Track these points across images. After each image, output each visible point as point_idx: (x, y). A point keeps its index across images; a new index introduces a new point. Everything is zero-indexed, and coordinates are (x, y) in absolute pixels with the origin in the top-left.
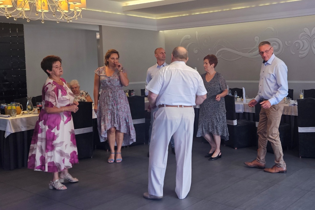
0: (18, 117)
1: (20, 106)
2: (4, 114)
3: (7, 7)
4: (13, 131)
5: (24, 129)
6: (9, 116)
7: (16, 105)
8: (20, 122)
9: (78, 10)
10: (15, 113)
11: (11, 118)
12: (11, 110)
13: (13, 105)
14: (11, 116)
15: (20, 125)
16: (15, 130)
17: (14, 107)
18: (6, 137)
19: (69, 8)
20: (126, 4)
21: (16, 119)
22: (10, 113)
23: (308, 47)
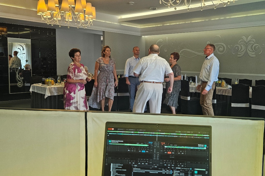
0: (52, 86)
1: (54, 80)
2: (44, 84)
3: (48, 17)
4: (50, 95)
5: (56, 94)
6: (47, 86)
7: (51, 79)
8: (54, 89)
9: (91, 21)
10: (51, 84)
11: (48, 87)
12: (49, 81)
13: (50, 79)
14: (49, 86)
15: (54, 91)
16: (51, 95)
17: (50, 80)
18: (45, 98)
19: (85, 19)
20: (121, 17)
21: (51, 87)
22: (48, 84)
23: (244, 50)
